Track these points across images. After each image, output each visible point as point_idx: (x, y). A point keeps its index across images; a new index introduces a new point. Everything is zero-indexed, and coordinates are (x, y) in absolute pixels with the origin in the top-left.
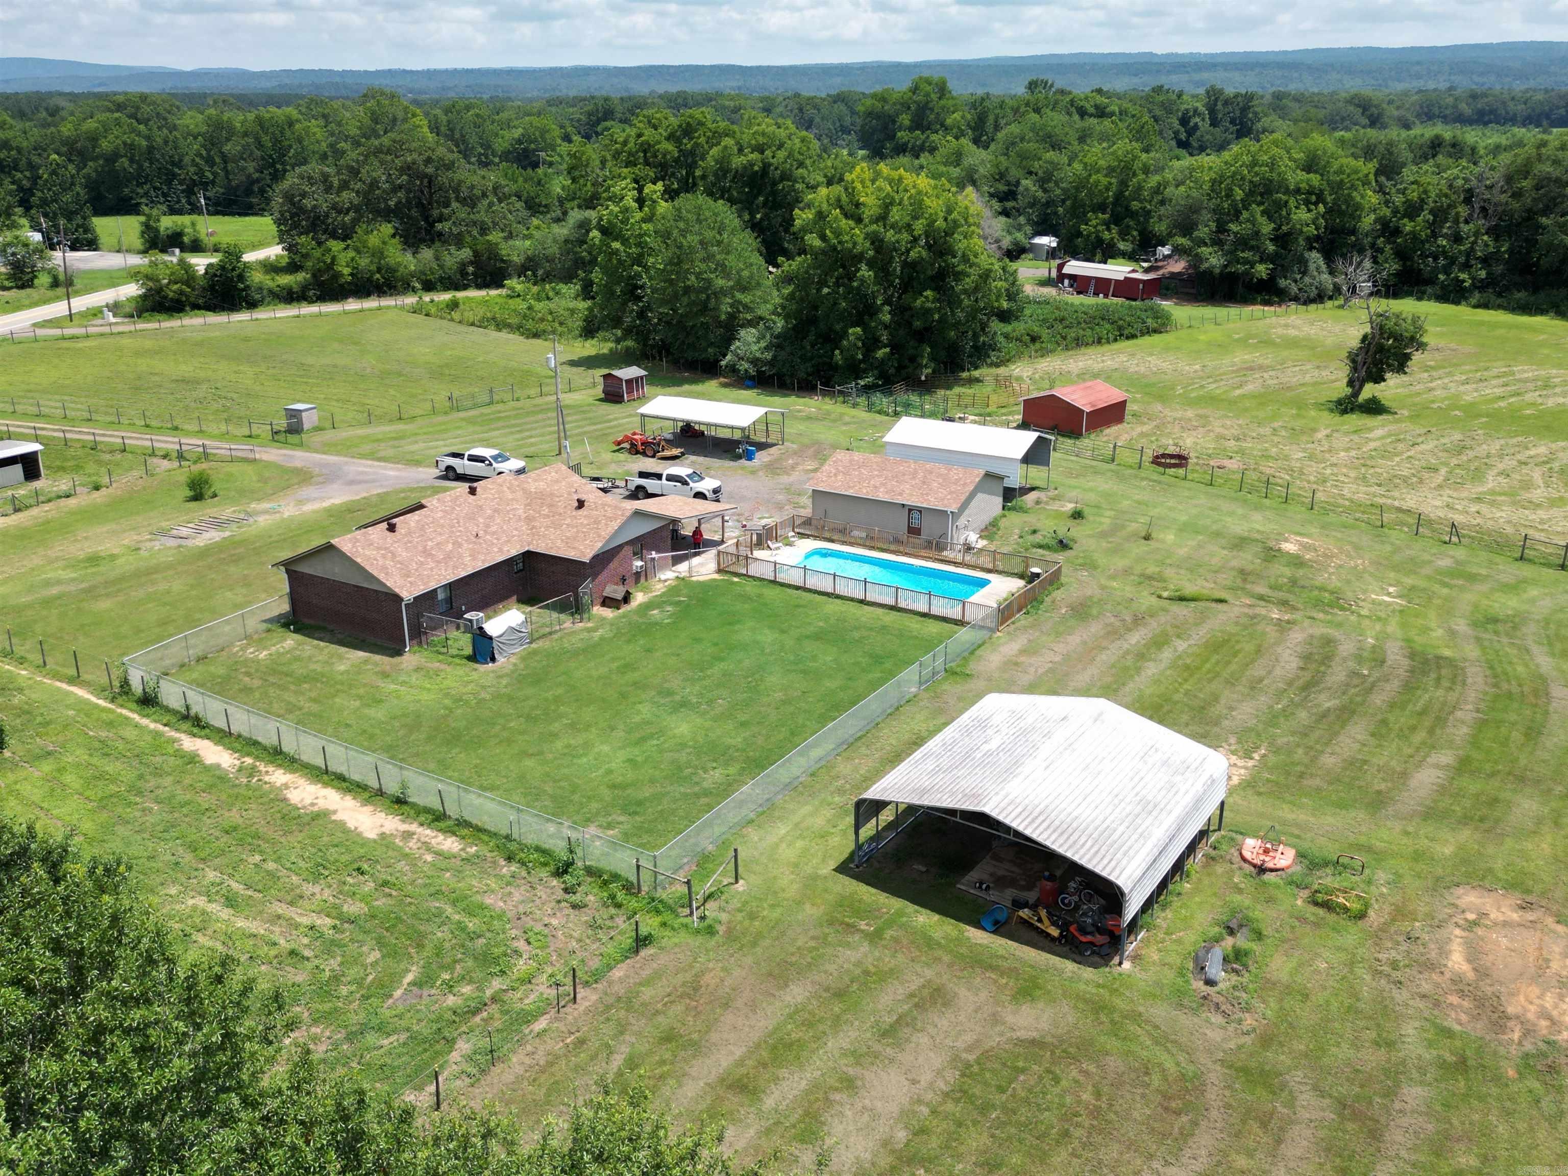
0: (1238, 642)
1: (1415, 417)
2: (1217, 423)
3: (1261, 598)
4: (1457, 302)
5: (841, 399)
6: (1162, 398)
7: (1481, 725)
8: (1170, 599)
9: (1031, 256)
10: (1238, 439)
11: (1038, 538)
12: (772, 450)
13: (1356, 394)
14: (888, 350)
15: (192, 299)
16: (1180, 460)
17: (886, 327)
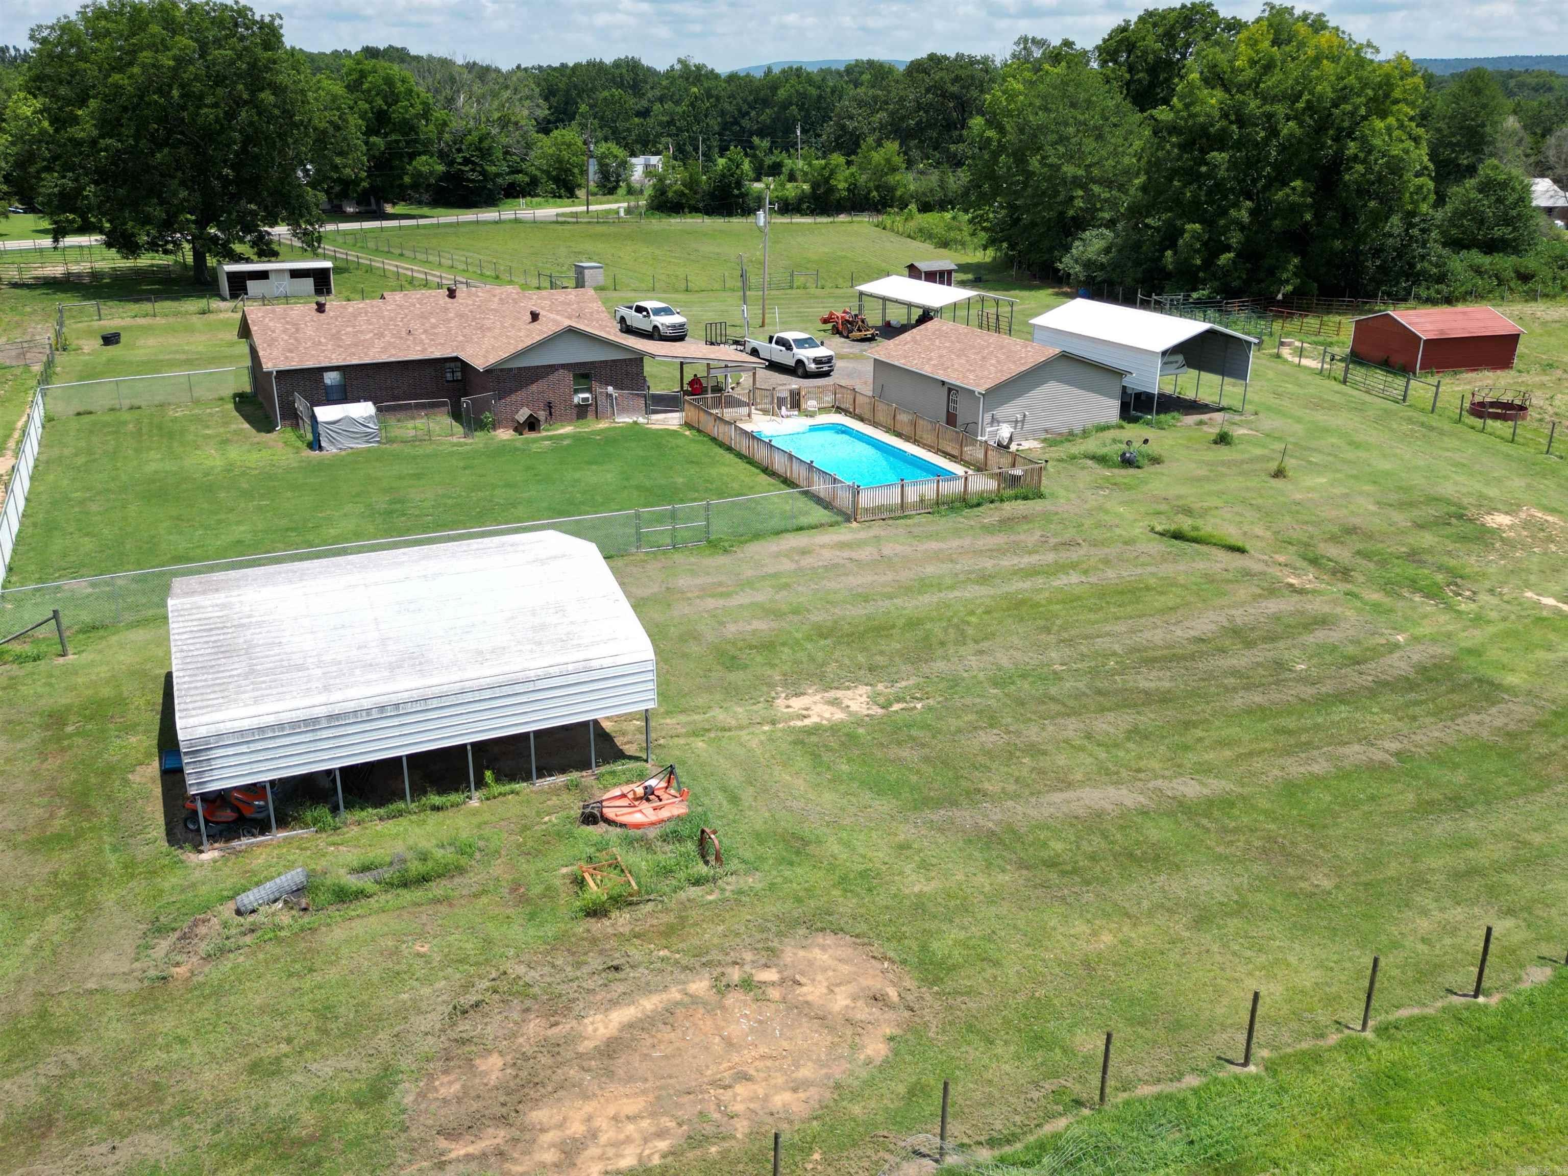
8: (1161, 534)
14: (1233, 254)
15: (692, 202)
16: (1511, 410)
17: (1240, 228)
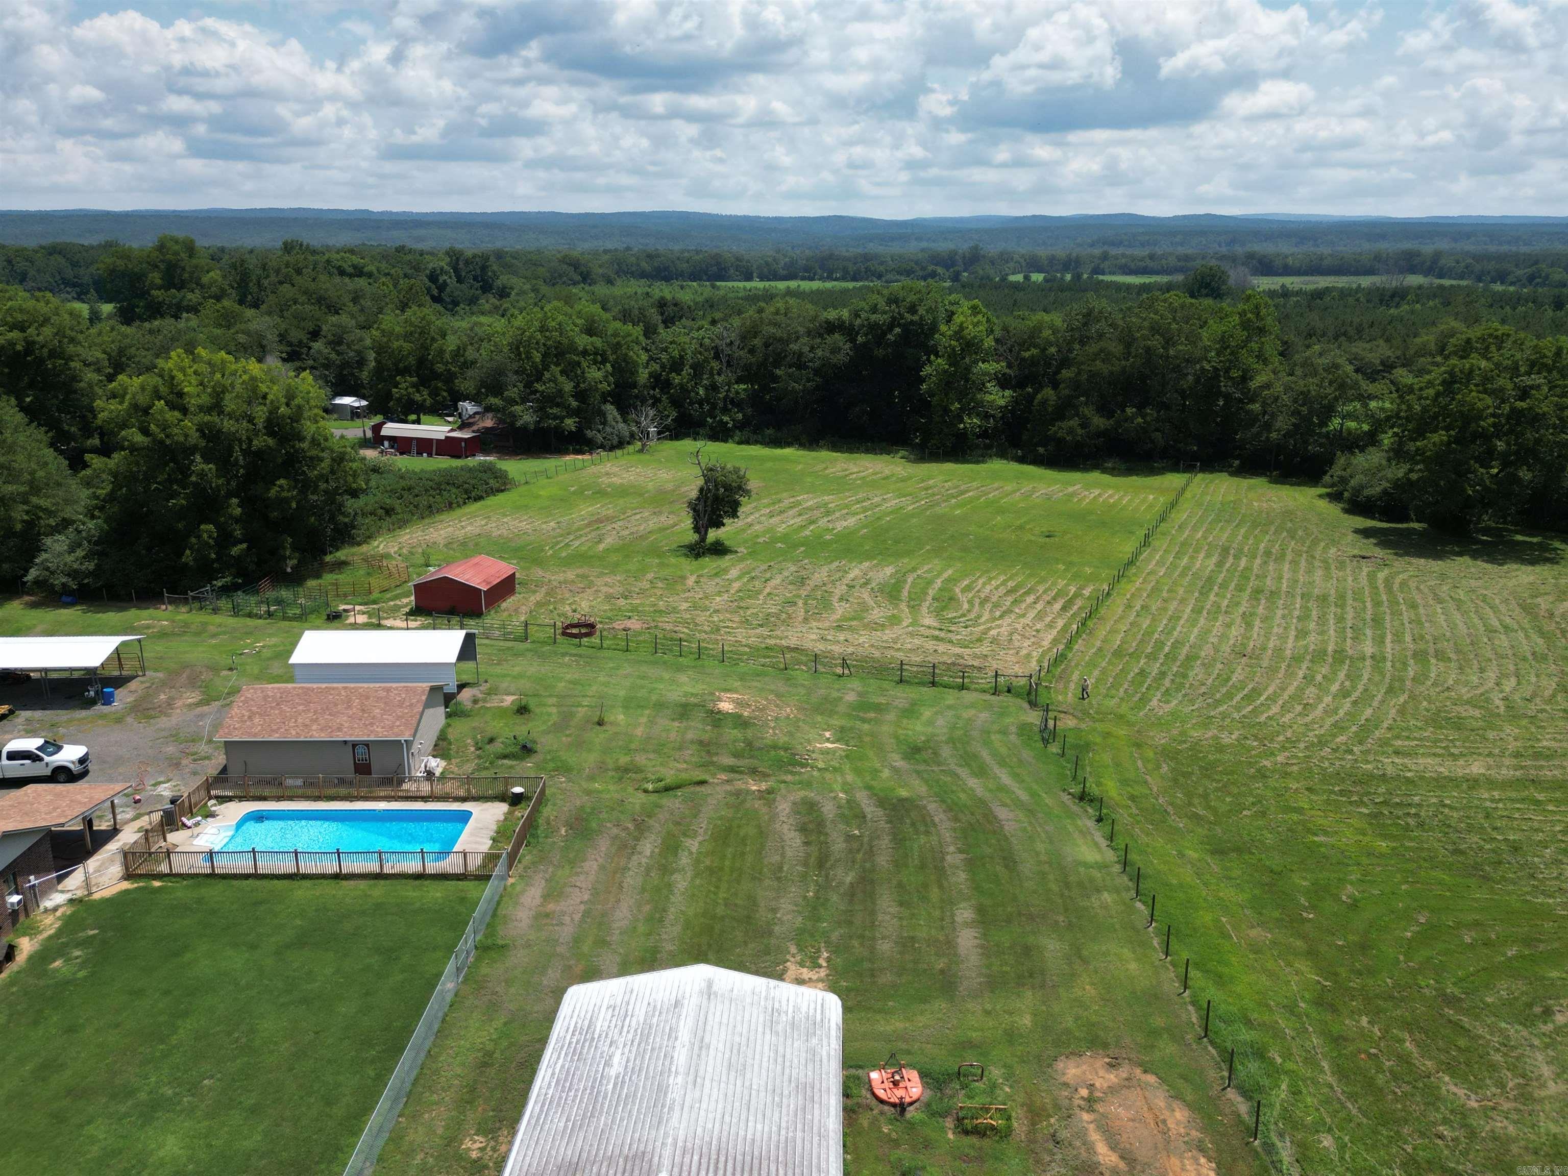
0: (739, 827)
1: (753, 554)
2: (599, 582)
3: (733, 769)
4: (726, 441)
5: (197, 605)
6: (538, 562)
7: (971, 864)
8: (656, 791)
9: (335, 416)
10: (626, 598)
11: (498, 747)
12: (133, 685)
13: (703, 539)
14: (244, 546)
16: (590, 628)
17: (237, 521)
